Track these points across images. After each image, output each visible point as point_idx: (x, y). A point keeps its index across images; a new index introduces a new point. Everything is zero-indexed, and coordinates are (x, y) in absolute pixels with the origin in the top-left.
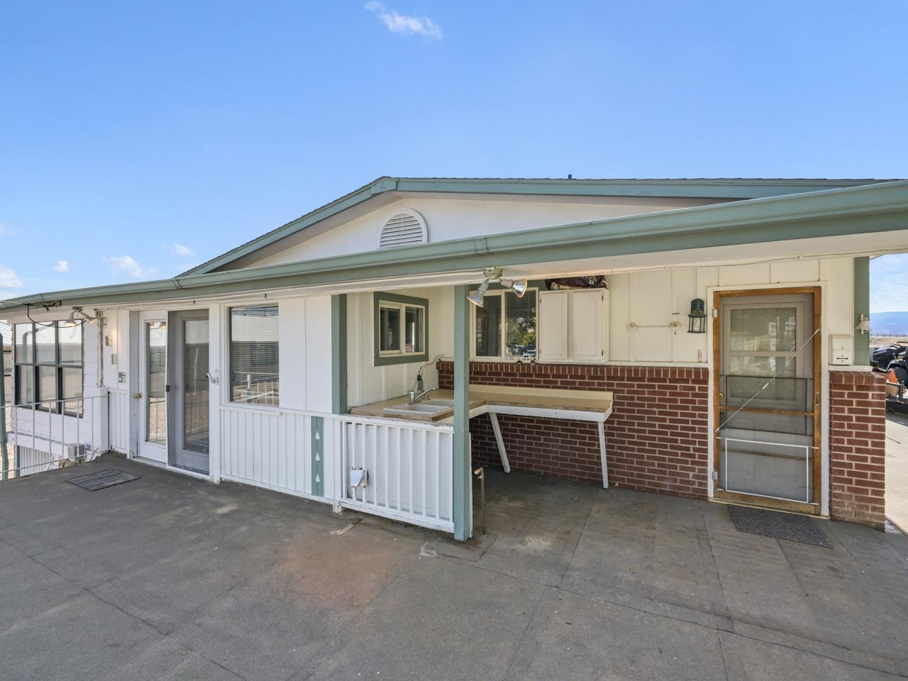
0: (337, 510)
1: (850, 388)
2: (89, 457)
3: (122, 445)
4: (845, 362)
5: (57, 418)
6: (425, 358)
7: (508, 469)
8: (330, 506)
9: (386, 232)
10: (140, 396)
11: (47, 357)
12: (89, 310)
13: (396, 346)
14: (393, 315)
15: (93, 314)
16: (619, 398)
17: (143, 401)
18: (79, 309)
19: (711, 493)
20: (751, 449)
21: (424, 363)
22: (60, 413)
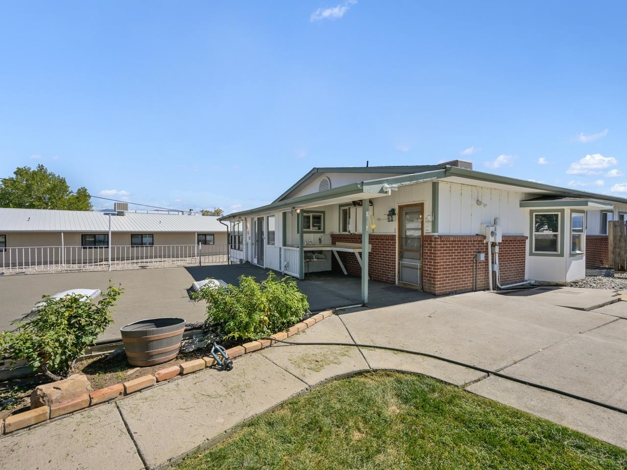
0: (283, 274)
1: (428, 241)
2: (244, 262)
3: (250, 260)
4: (428, 232)
5: (238, 251)
6: (324, 232)
7: (346, 273)
8: (282, 273)
9: (321, 186)
10: (253, 244)
11: (236, 234)
12: (243, 218)
13: (309, 227)
14: (308, 217)
15: (244, 219)
16: (374, 246)
17: (254, 246)
18: (240, 218)
19: (397, 283)
20: (408, 266)
21: (322, 234)
22: (239, 250)
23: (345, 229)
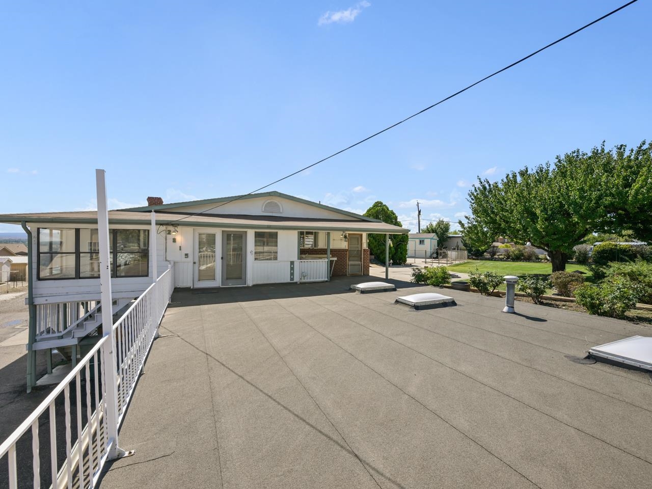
0: (299, 283)
1: (366, 252)
4: (365, 247)
8: (296, 283)
9: (267, 206)
17: (196, 265)
19: (347, 275)
20: (354, 264)
23: (315, 247)
